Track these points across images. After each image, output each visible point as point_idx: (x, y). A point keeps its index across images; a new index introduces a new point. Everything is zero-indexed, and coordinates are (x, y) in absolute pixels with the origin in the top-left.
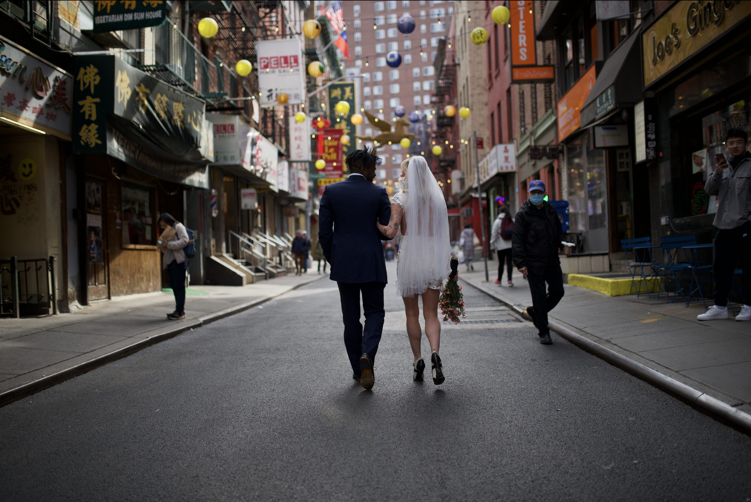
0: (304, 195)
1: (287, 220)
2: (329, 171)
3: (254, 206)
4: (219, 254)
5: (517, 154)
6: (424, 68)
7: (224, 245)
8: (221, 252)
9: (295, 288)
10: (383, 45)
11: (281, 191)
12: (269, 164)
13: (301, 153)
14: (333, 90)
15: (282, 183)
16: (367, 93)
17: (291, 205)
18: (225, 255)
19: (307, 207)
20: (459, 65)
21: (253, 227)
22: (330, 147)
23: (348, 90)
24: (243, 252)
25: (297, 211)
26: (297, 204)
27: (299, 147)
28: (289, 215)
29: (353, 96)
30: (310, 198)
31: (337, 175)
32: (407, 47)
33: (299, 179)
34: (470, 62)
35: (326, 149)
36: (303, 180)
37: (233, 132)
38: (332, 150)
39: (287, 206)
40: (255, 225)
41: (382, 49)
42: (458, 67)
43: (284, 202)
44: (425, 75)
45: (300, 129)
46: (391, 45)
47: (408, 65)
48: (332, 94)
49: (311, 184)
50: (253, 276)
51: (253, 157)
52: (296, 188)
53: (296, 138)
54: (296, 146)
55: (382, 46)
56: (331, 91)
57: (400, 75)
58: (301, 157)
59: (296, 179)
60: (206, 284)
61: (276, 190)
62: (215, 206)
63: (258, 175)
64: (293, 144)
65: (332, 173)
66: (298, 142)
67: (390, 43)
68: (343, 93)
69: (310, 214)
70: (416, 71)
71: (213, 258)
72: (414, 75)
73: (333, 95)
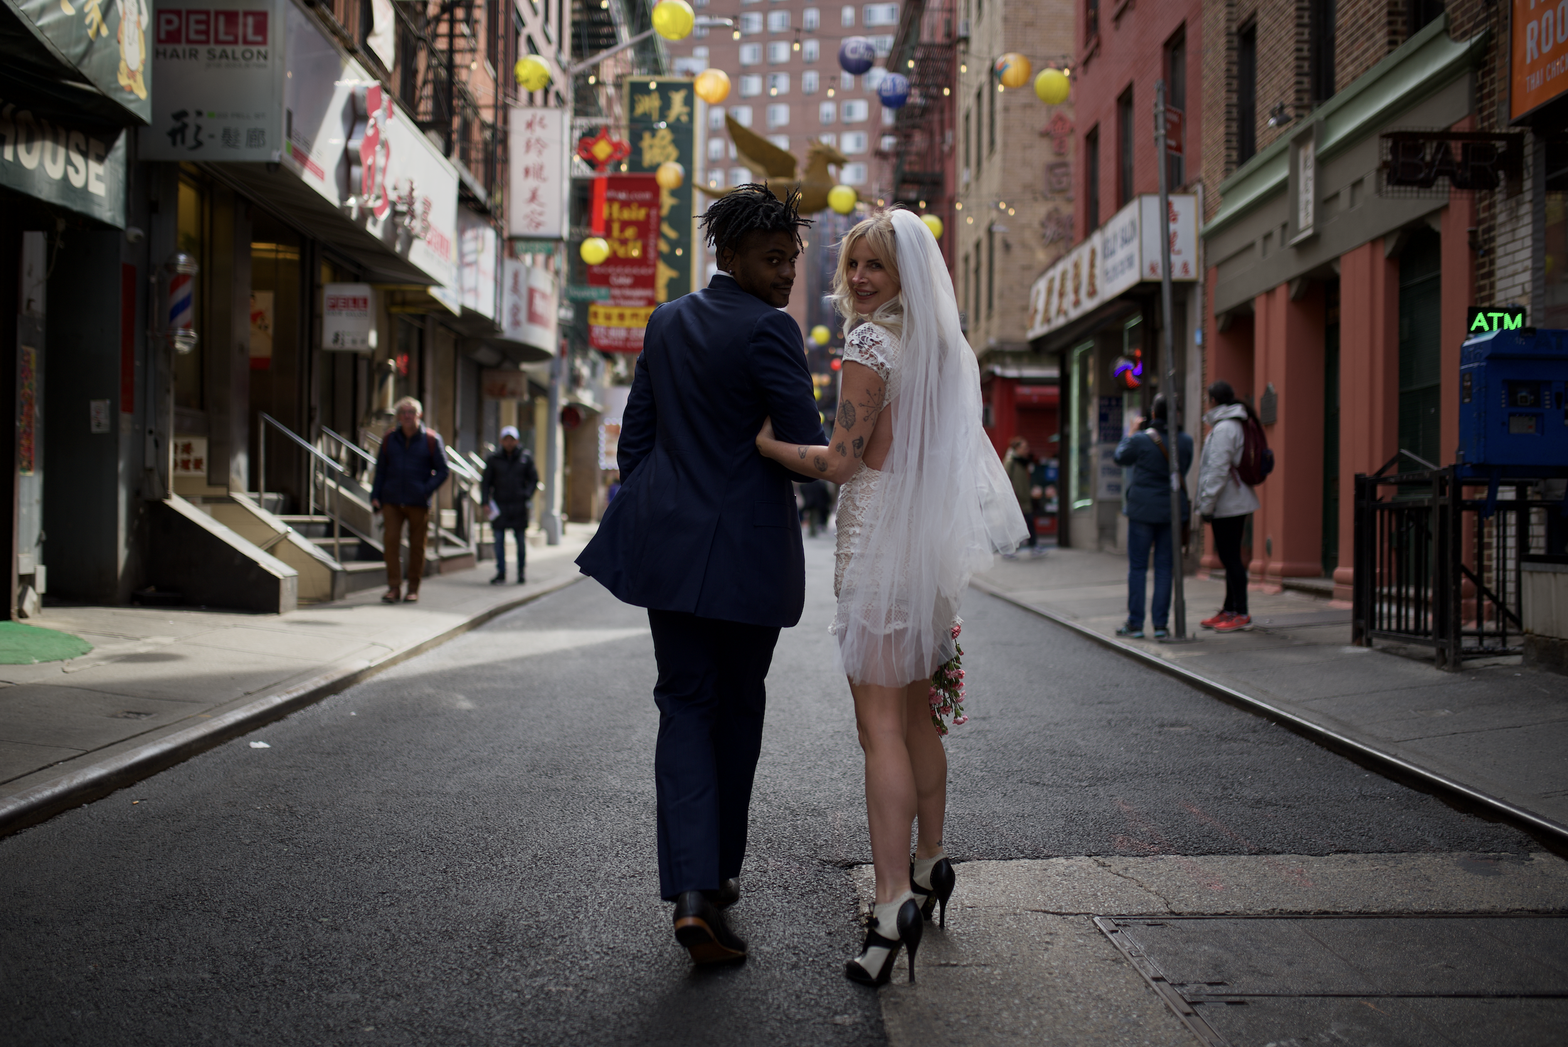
0: (547, 339)
1: (497, 409)
2: (621, 287)
3: (365, 340)
4: (220, 491)
5: (1203, 229)
6: (846, 104)
7: (241, 462)
8: (227, 484)
9: (476, 624)
10: (757, 46)
11: (470, 316)
12: (418, 207)
13: (541, 214)
14: (640, 97)
15: (475, 291)
16: (716, 152)
17: (507, 365)
18: (243, 497)
19: (553, 376)
20: (966, 40)
21: (369, 413)
22: (625, 225)
23: (678, 98)
24: (320, 489)
25: (524, 386)
26: (526, 367)
27: (534, 197)
28: (502, 392)
29: (691, 115)
30: (562, 351)
31: (640, 298)
32: (811, 54)
33: (531, 292)
34: (1006, 20)
35: (616, 227)
36: (544, 296)
37: (264, 42)
38: (630, 232)
39: (497, 367)
40: (375, 406)
41: (754, 57)
42: (961, 47)
43: (484, 355)
44: (846, 119)
45: (541, 145)
46: (774, 49)
47: (810, 94)
48: (637, 106)
49: (567, 314)
50: (334, 572)
51: (349, 159)
52: (523, 316)
53: (527, 172)
54: (528, 195)
55: (755, 50)
56: (636, 98)
57: (792, 116)
58: (538, 225)
59: (524, 291)
60: (138, 599)
61: (456, 310)
62: (187, 315)
63: (376, 230)
64: (519, 185)
65: (628, 292)
66: (532, 182)
67: (772, 45)
68: (666, 105)
69: (563, 401)
70: (828, 109)
71: (177, 503)
72: (823, 119)
73: (640, 109)
